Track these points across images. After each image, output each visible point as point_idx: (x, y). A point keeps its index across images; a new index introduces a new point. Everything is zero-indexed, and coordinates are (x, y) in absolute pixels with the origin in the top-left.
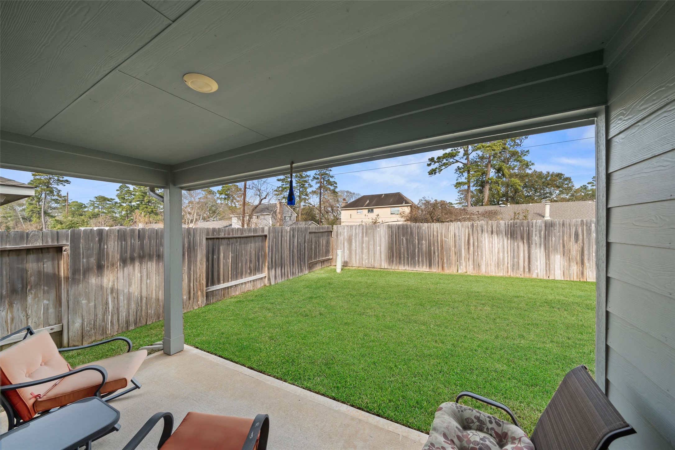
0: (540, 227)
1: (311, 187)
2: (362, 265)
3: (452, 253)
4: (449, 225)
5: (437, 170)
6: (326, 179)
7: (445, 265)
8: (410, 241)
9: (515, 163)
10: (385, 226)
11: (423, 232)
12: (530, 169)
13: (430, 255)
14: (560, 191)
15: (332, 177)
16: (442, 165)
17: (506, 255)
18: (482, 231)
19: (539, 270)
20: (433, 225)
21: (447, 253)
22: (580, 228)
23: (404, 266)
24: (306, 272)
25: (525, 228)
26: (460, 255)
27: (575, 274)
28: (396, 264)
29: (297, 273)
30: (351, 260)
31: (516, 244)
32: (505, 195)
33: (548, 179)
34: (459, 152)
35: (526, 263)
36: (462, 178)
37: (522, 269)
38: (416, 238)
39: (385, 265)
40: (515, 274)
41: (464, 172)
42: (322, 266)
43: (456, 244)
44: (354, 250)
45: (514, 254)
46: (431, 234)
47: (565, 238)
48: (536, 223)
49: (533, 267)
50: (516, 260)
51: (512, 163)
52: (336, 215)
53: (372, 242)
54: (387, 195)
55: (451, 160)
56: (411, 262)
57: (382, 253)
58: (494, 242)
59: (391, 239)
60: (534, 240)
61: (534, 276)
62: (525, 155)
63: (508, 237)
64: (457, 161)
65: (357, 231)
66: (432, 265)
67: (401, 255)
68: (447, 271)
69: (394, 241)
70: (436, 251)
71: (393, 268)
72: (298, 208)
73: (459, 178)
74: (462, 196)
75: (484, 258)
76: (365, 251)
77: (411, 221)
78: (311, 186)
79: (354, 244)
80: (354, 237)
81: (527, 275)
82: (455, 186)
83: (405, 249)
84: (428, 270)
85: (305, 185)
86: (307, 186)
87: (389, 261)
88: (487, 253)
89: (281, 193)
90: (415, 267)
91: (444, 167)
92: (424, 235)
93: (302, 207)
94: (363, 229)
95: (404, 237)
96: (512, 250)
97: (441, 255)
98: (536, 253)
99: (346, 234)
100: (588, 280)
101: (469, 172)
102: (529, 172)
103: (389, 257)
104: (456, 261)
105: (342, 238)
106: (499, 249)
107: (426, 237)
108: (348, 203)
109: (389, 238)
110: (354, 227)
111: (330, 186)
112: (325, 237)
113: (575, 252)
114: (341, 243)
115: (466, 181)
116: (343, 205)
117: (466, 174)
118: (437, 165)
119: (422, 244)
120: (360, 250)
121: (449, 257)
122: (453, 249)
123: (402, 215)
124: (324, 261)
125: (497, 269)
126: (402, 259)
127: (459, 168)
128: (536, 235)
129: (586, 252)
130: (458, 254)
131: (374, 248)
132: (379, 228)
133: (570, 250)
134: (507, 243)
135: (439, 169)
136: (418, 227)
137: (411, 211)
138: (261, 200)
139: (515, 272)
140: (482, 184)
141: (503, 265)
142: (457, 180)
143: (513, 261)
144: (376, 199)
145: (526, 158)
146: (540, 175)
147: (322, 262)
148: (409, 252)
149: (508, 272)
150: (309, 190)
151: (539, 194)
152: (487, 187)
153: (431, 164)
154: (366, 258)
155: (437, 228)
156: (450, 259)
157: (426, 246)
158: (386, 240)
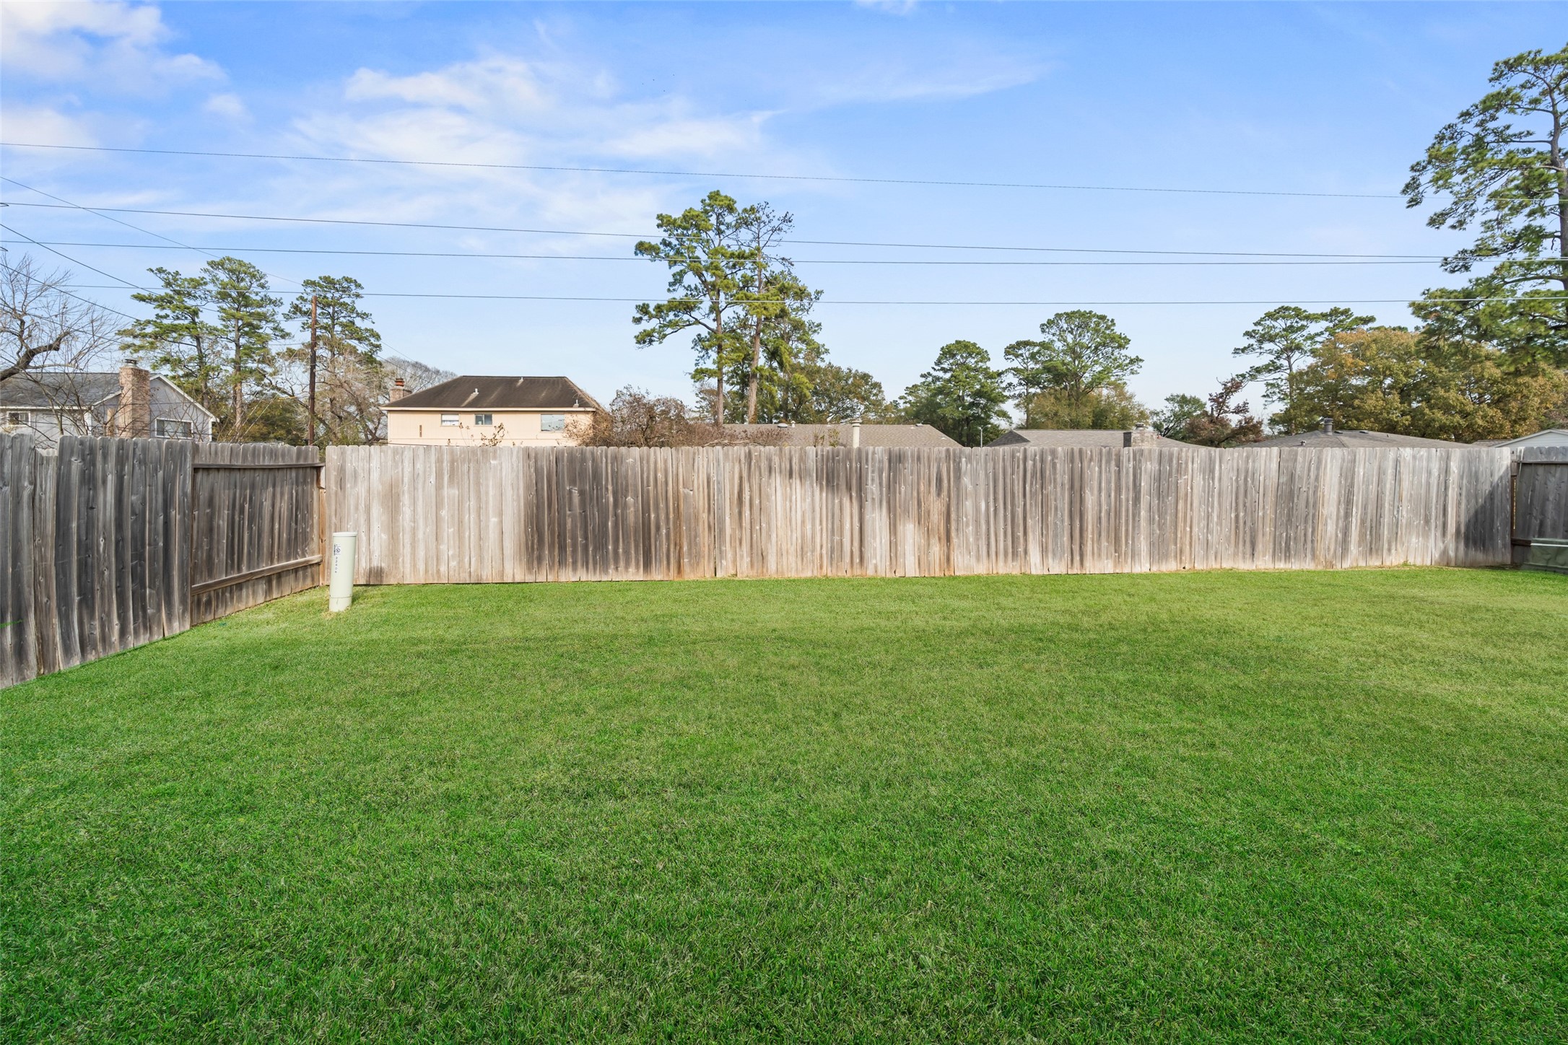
0: (881, 461)
1: (283, 337)
2: (439, 577)
3: (703, 529)
4: (694, 454)
5: (655, 334)
6: (342, 319)
7: (686, 560)
8: (591, 499)
9: (800, 346)
10: (515, 453)
11: (627, 471)
12: (823, 360)
13: (646, 536)
14: (866, 407)
15: (364, 316)
16: (665, 326)
17: (818, 528)
18: (770, 472)
19: (878, 558)
20: (655, 452)
21: (689, 529)
22: (945, 465)
23: (575, 569)
24: (176, 624)
25: (854, 465)
26: (722, 530)
27: (937, 561)
28: (551, 567)
29: (115, 637)
30: (397, 563)
31: (836, 501)
32: (784, 407)
33: (850, 382)
34: (701, 302)
35: (856, 544)
36: (707, 361)
37: (847, 559)
38: (610, 488)
39: (515, 571)
40: (834, 571)
41: (711, 347)
42: (269, 591)
43: (712, 502)
44: (408, 529)
45: (833, 523)
46: (648, 477)
47: (922, 488)
48: (874, 453)
49: (868, 553)
50: (837, 538)
51: (795, 345)
52: (376, 429)
53: (473, 503)
54: (531, 382)
55: (686, 317)
56: (594, 557)
57: (505, 536)
58: (794, 497)
59: (534, 493)
60: (869, 491)
61: (870, 572)
62: (815, 331)
63: (821, 484)
64: (697, 322)
65: (419, 466)
66: (651, 563)
67: (565, 540)
68: (689, 576)
69: (543, 497)
70: (662, 524)
71: (541, 578)
72: (231, 402)
73: (701, 361)
74: (704, 404)
75: (774, 536)
76: (448, 531)
77: (594, 444)
78: (285, 335)
79: (406, 511)
80: (406, 488)
81: (857, 571)
82: (693, 377)
83: (578, 519)
84: (641, 576)
85: (259, 327)
86: (269, 331)
87: (528, 561)
88: (779, 525)
89: (152, 343)
90: (605, 570)
91: (669, 330)
92: (630, 481)
93: (247, 398)
94: (439, 461)
95: (575, 485)
96: (830, 515)
97: (675, 534)
98: (874, 520)
99: (375, 476)
100: (957, 574)
101: (720, 349)
102: (823, 365)
103: (527, 548)
104: (712, 547)
105: (361, 489)
106: (803, 515)
107: (635, 486)
108: (414, 392)
109: (527, 488)
110: (408, 455)
111: (354, 343)
112: (286, 489)
113: (936, 516)
114: (357, 508)
115: (714, 367)
116: (395, 397)
117: (713, 354)
118: (654, 323)
119: (625, 506)
120: (431, 529)
121: (696, 537)
122: (705, 515)
123: (569, 430)
124: (279, 576)
125: (799, 563)
126: (569, 550)
127: (700, 339)
128: (873, 480)
129: (953, 516)
130: (716, 529)
131: (480, 521)
132: (495, 458)
133: (929, 512)
134: (821, 499)
135: (659, 333)
136: (615, 458)
137: (595, 421)
138: (31, 354)
139: (834, 565)
140: (745, 380)
141: (813, 551)
142: (696, 364)
143: (832, 541)
144: (499, 389)
145: (817, 338)
146: (836, 373)
147: (269, 580)
148: (590, 528)
149: (821, 567)
150: (275, 347)
151: (835, 409)
152: (754, 386)
153: (641, 318)
154: (451, 553)
155: (666, 461)
156: (696, 544)
157: (636, 511)
158: (518, 496)
